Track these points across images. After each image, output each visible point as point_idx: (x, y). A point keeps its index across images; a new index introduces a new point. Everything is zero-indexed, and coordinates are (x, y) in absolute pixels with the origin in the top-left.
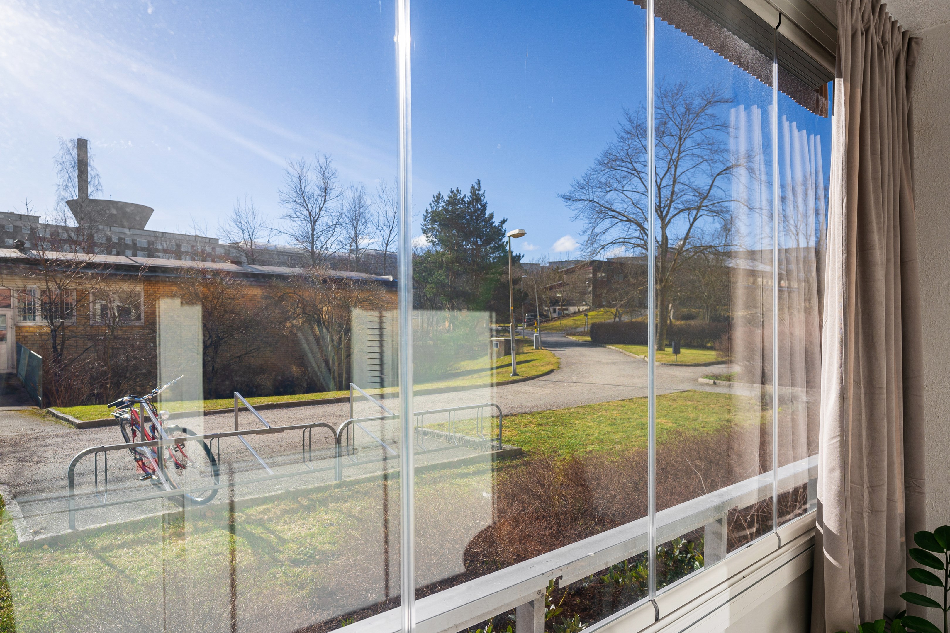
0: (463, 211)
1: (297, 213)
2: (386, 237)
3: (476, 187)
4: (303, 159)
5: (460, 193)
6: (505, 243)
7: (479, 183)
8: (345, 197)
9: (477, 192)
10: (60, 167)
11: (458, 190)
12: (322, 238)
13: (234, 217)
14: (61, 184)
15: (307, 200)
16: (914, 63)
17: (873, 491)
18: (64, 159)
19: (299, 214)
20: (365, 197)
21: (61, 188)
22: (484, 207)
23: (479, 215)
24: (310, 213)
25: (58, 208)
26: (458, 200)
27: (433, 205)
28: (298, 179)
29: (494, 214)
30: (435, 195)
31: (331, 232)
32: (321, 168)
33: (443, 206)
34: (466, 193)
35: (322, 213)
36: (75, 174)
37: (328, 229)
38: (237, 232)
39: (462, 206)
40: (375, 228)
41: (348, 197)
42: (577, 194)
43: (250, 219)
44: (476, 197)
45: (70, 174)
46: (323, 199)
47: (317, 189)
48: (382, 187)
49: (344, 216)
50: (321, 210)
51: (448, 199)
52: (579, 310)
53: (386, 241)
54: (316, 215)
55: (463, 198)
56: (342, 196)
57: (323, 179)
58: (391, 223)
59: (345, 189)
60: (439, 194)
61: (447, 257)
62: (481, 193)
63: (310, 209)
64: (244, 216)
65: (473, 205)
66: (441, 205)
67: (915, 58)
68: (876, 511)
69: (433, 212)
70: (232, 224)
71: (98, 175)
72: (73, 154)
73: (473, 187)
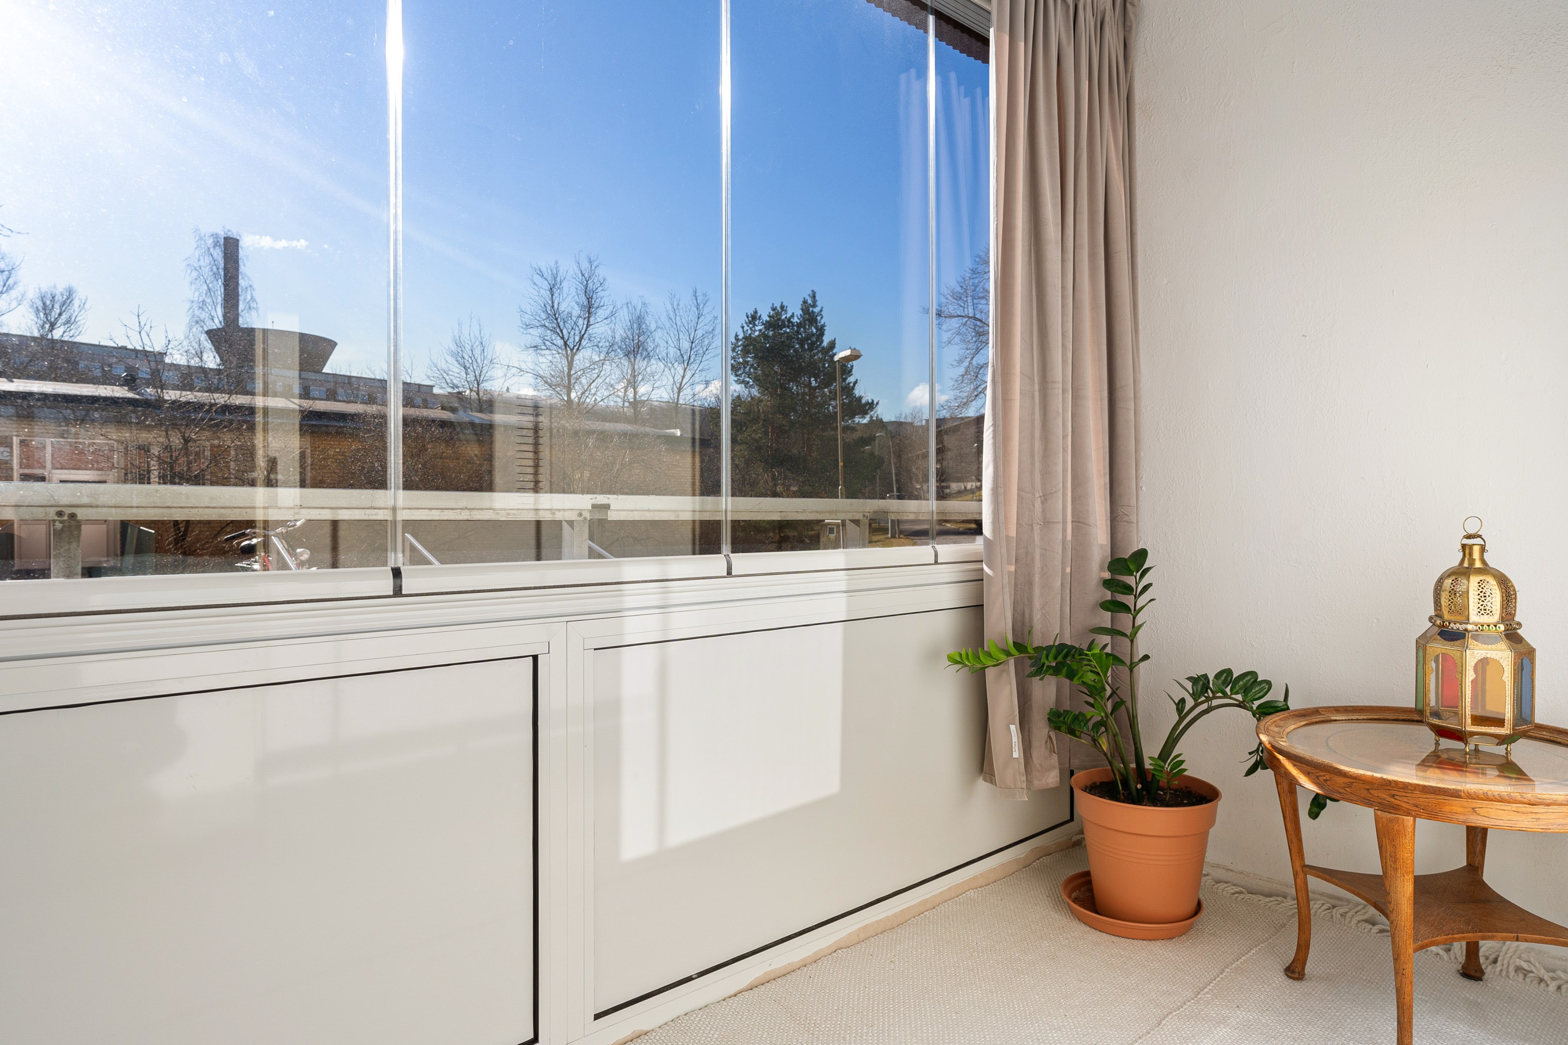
0: (789, 337)
1: (547, 343)
2: (678, 378)
3: (810, 301)
4: (556, 263)
5: (786, 311)
6: (852, 385)
7: (814, 297)
8: (618, 319)
9: (811, 309)
10: (195, 274)
11: (782, 307)
12: (584, 380)
13: (452, 348)
14: (196, 299)
15: (561, 324)
16: (1131, 27)
17: (1046, 500)
18: (202, 263)
19: (550, 344)
20: (648, 319)
21: (195, 305)
22: (821, 331)
23: (813, 343)
24: (566, 344)
25: (191, 334)
26: (783, 321)
27: (746, 328)
28: (549, 293)
29: (837, 342)
30: (749, 314)
31: (597, 371)
32: (583, 275)
33: (760, 330)
34: (795, 311)
35: (584, 342)
36: (219, 287)
37: (592, 367)
38: (458, 371)
39: (788, 330)
40: (663, 366)
41: (623, 319)
42: (950, 307)
43: (477, 352)
44: (810, 316)
45: (210, 285)
46: (586, 323)
47: (576, 307)
48: (672, 305)
49: (616, 347)
50: (581, 338)
51: (768, 319)
52: (965, 488)
53: (678, 385)
54: (574, 346)
55: (790, 318)
56: (613, 318)
57: (586, 292)
58: (686, 357)
59: (619, 307)
60: (756, 312)
61: (765, 406)
62: (816, 310)
63: (566, 337)
64: (468, 347)
65: (804, 328)
66: (757, 328)
67: (1131, 21)
68: (1048, 522)
69: (745, 338)
70: (449, 359)
71: (251, 286)
72: (215, 255)
73: (805, 302)
